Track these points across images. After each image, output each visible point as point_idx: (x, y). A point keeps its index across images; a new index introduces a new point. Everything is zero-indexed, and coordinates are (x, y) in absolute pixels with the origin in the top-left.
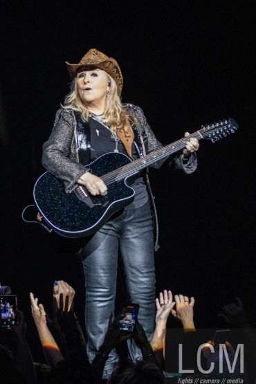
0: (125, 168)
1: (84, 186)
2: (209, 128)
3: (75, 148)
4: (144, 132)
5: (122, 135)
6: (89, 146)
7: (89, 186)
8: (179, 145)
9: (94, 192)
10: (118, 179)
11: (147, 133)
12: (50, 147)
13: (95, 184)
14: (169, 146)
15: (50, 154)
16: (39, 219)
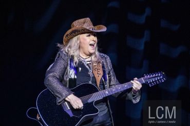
0: (94, 94)
1: (69, 103)
2: (149, 76)
3: (67, 78)
4: (110, 72)
5: (95, 73)
6: (76, 77)
7: (72, 103)
8: (129, 85)
9: (75, 107)
10: (90, 101)
12: (51, 74)
13: (77, 102)
14: (123, 85)
15: (50, 79)
16: (38, 118)
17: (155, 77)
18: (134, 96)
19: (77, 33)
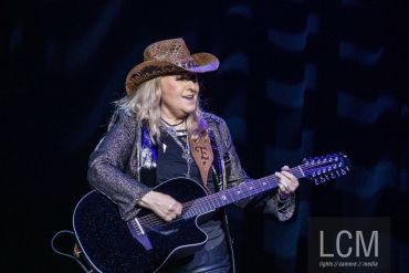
0: (197, 202)
2: (313, 163)
3: (136, 166)
4: (227, 154)
5: (197, 155)
6: (155, 165)
8: (272, 182)
10: (187, 216)
11: (230, 156)
14: (258, 181)
16: (78, 253)
17: (327, 164)
18: (280, 205)
19: (154, 73)
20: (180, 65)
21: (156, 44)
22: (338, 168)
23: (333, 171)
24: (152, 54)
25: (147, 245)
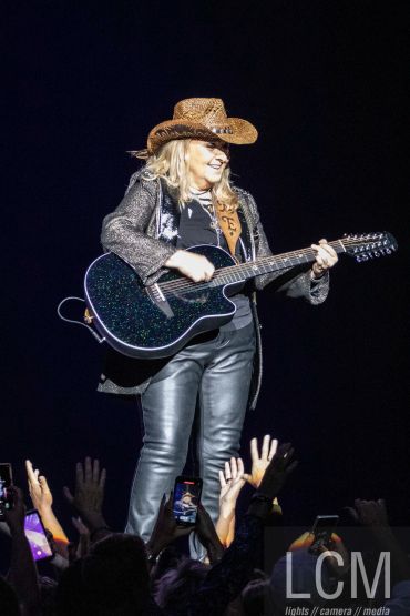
0: (225, 271)
2: (355, 238)
3: (155, 233)
4: (256, 228)
5: (225, 226)
6: (176, 233)
10: (214, 284)
11: (259, 231)
16: (89, 319)
17: (371, 240)
18: (313, 285)
19: (185, 133)
20: (214, 131)
21: (191, 100)
22: (382, 246)
23: (377, 248)
24: (185, 109)
25: (168, 312)
